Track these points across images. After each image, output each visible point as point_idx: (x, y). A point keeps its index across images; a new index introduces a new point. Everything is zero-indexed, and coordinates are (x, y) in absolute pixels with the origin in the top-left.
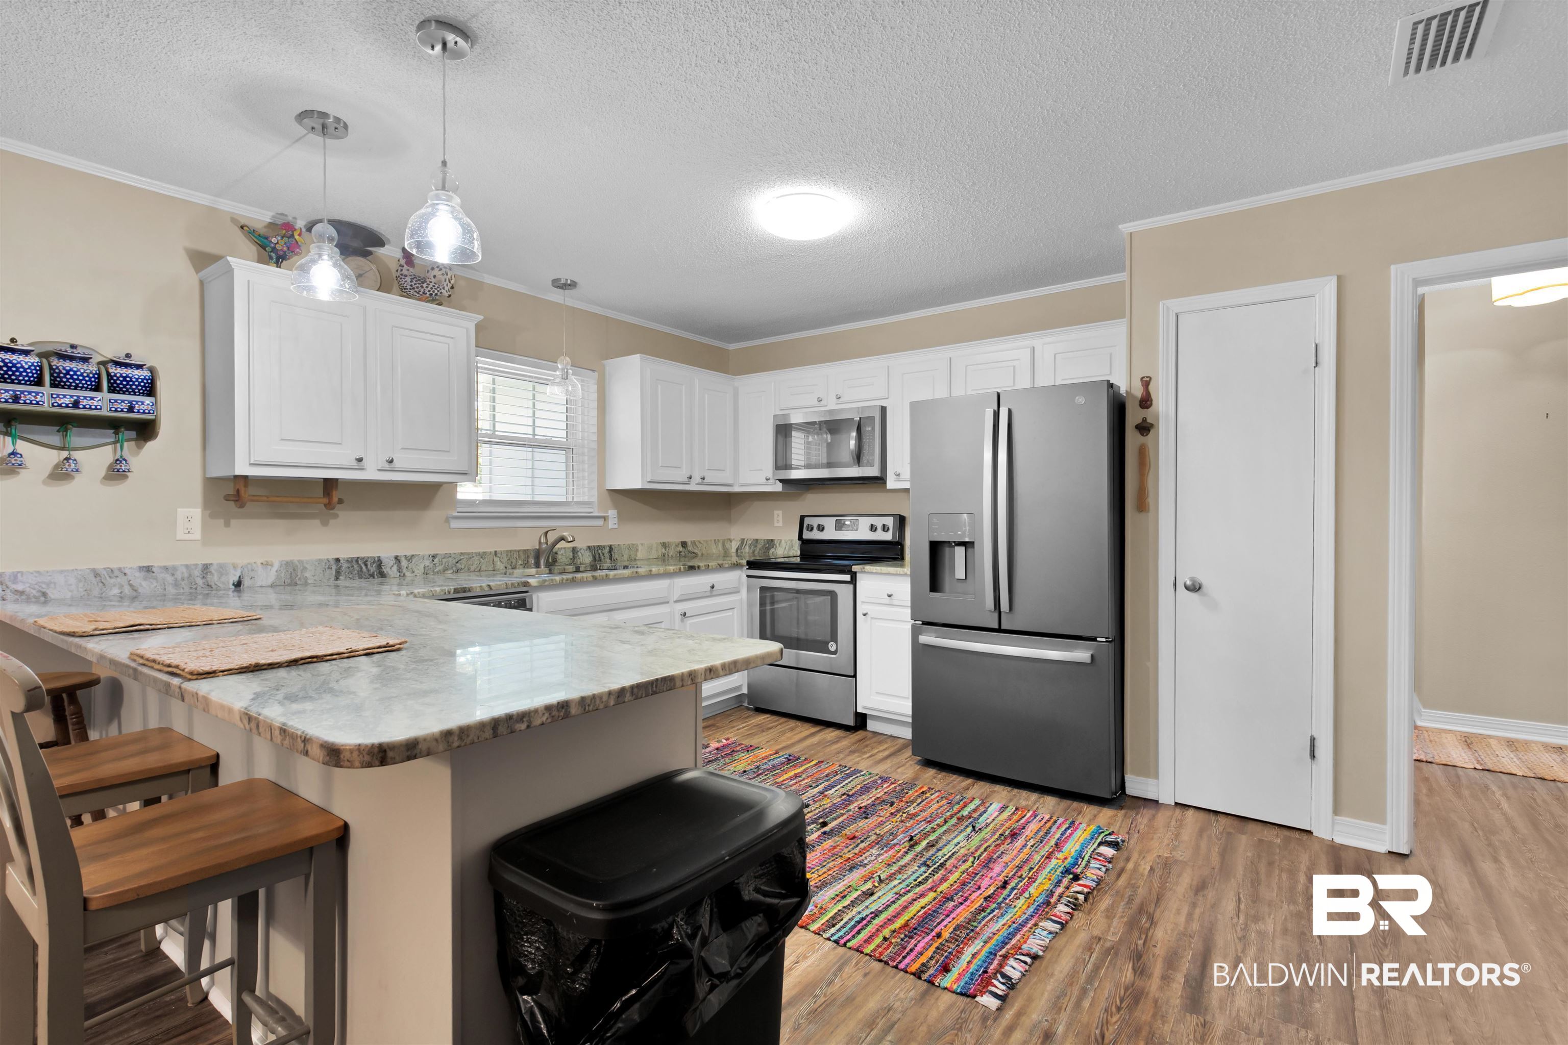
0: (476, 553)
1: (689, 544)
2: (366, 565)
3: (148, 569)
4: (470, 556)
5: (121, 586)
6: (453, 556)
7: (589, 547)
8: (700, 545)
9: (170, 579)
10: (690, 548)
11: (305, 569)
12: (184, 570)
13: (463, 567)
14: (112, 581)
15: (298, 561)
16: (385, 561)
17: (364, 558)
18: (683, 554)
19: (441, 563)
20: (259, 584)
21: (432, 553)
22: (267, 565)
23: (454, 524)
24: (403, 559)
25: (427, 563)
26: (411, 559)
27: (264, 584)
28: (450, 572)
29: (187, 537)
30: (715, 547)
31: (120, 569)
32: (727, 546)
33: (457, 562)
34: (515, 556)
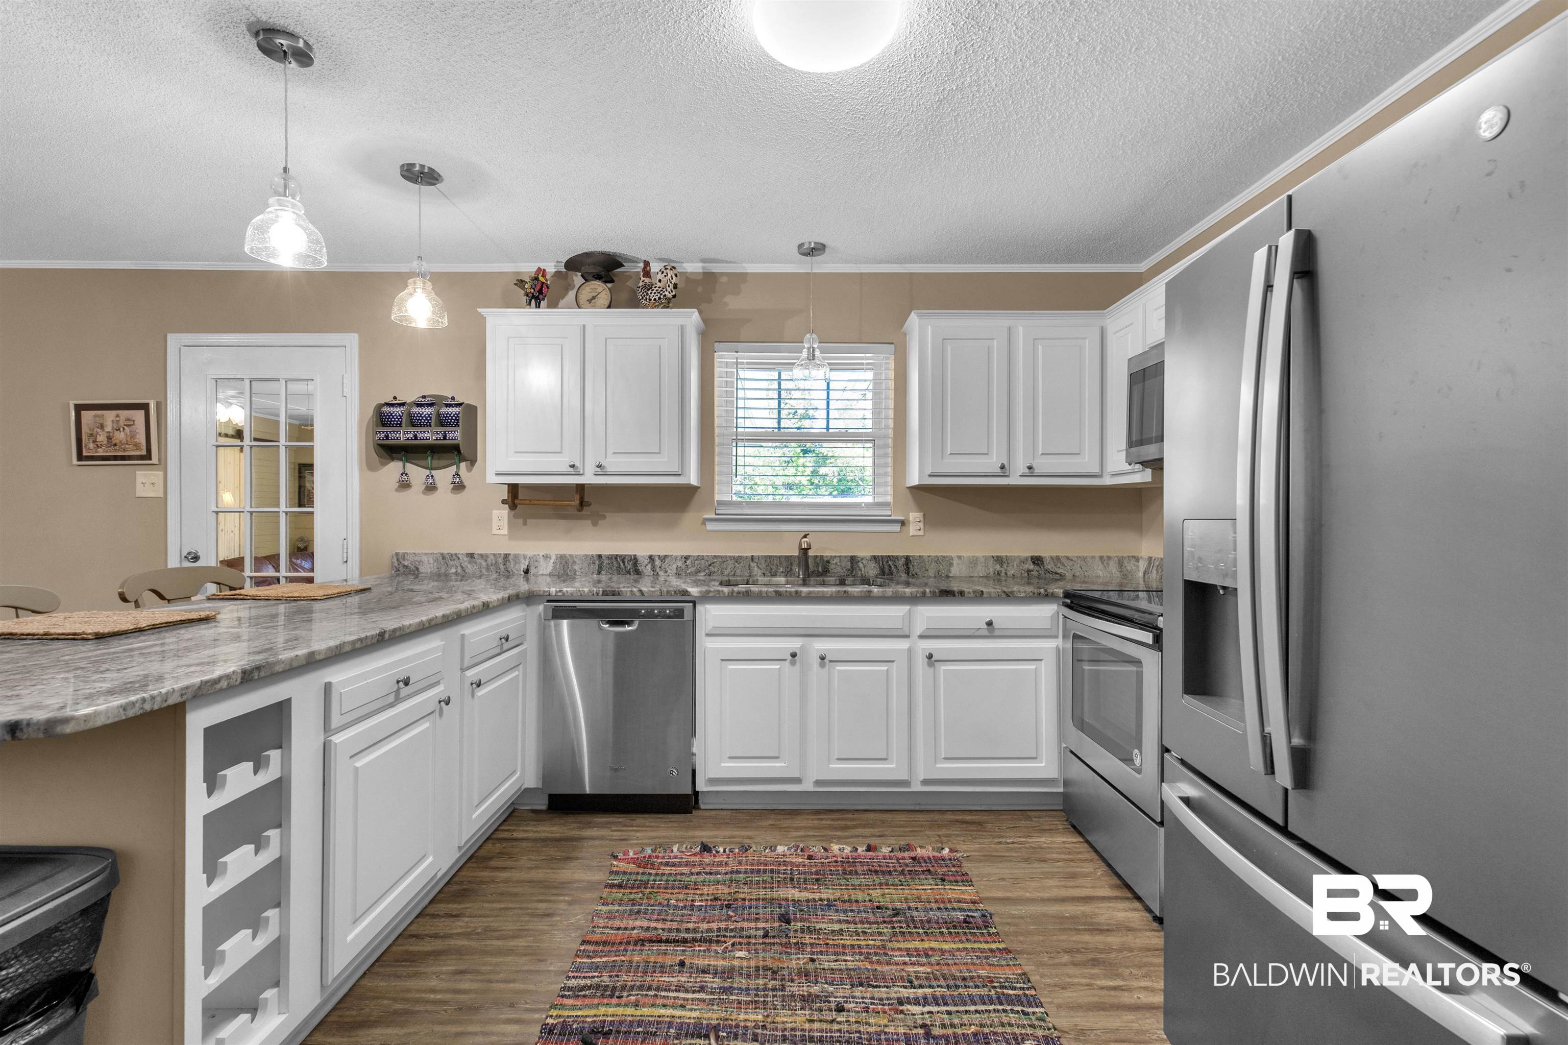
0: (730, 557)
1: (1047, 561)
2: (624, 562)
3: (471, 556)
4: (724, 559)
5: (457, 567)
6: (706, 558)
7: (875, 558)
8: (1071, 563)
9: (484, 564)
10: (1050, 566)
11: (574, 562)
12: (493, 558)
13: (716, 570)
14: (451, 563)
15: (570, 555)
16: (640, 560)
17: (622, 556)
18: (1035, 573)
19: (693, 565)
20: (541, 572)
21: (685, 554)
22: (546, 557)
23: (710, 526)
24: (657, 558)
25: (680, 564)
26: (664, 559)
27: (545, 573)
28: (702, 574)
29: (498, 532)
30: (1101, 567)
31: (456, 554)
32: (1130, 566)
33: (710, 565)
34: (775, 562)
